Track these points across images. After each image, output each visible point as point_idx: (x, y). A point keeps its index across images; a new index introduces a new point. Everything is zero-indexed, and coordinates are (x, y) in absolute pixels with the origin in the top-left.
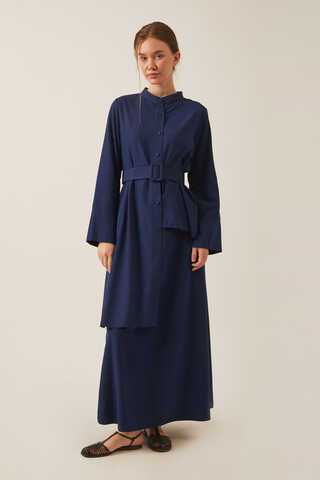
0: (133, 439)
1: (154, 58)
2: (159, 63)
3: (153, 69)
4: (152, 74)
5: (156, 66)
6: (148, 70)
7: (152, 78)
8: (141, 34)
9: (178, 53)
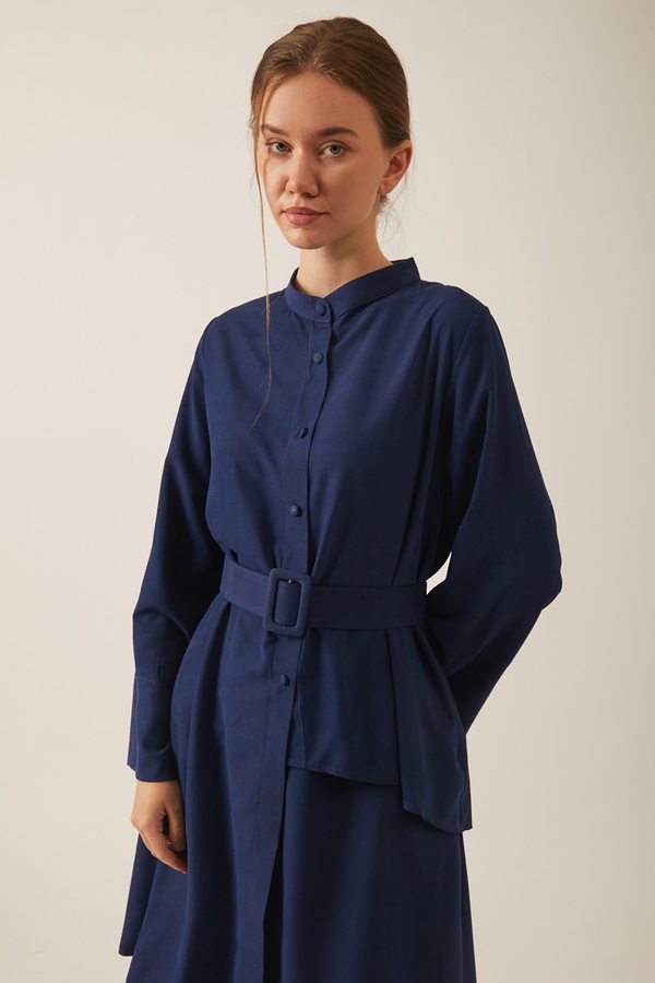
3: (307, 196)
4: (299, 211)
5: (319, 184)
6: (285, 195)
7: (297, 224)
8: (281, 54)
9: (404, 145)
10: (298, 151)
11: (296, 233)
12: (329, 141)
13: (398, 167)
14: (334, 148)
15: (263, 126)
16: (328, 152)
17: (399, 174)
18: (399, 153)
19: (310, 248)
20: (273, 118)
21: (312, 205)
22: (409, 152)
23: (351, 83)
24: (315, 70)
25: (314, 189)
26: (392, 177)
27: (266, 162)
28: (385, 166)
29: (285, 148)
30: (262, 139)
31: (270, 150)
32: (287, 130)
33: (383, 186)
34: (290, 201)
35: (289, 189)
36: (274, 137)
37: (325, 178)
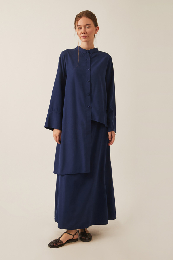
0: (74, 236)
1: (85, 27)
2: (88, 30)
3: (85, 34)
4: (84, 36)
5: (86, 32)
6: (82, 34)
7: (84, 38)
8: (79, 15)
9: (97, 27)
10: (83, 28)
11: (84, 40)
12: (87, 26)
13: (97, 30)
15: (77, 26)
20: (79, 24)
21: (86, 35)
22: (98, 28)
23: (89, 18)
24: (84, 16)
25: (86, 33)
26: (96, 32)
27: (78, 30)
28: (95, 30)
29: (81, 28)
32: (81, 25)
34: (82, 35)
35: (82, 33)
36: (79, 27)
37: (87, 31)
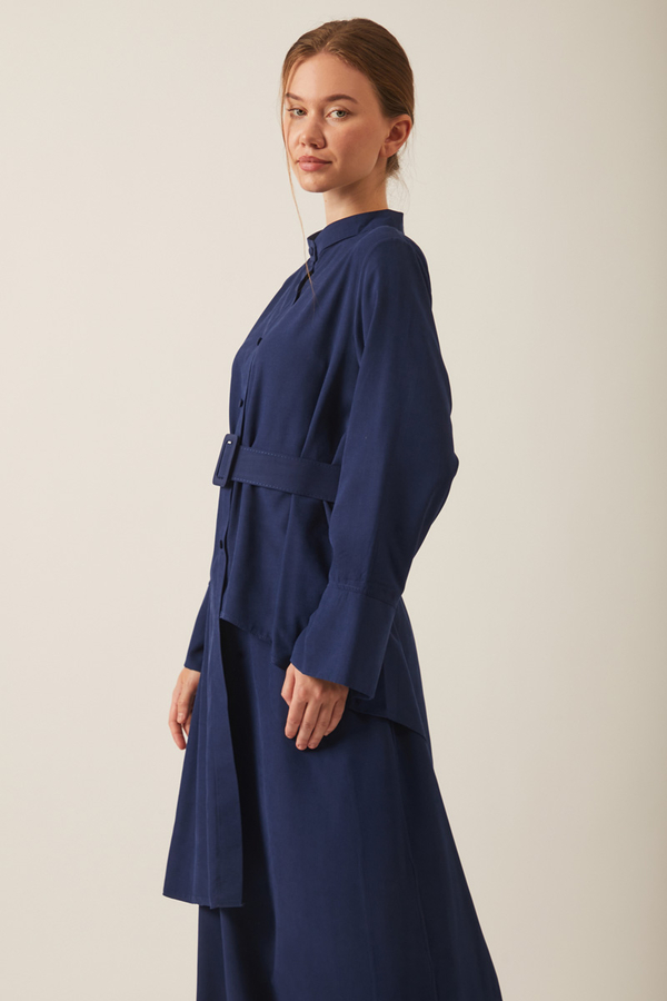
1: (323, 111)
3: (314, 146)
4: (309, 159)
5: (324, 139)
6: (300, 147)
7: (309, 171)
8: (308, 42)
9: (403, 119)
10: (312, 113)
12: (337, 105)
13: (398, 136)
14: (340, 112)
15: (288, 95)
16: (334, 115)
17: (399, 141)
18: (398, 124)
19: (318, 191)
21: (321, 154)
22: (409, 126)
23: (355, 64)
24: (329, 51)
26: (393, 143)
27: (291, 124)
28: (386, 132)
29: (302, 112)
30: (287, 106)
31: (292, 115)
33: (384, 150)
34: (302, 152)
35: (301, 141)
36: (297, 104)
37: (327, 134)
